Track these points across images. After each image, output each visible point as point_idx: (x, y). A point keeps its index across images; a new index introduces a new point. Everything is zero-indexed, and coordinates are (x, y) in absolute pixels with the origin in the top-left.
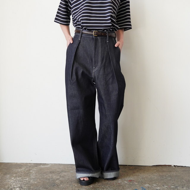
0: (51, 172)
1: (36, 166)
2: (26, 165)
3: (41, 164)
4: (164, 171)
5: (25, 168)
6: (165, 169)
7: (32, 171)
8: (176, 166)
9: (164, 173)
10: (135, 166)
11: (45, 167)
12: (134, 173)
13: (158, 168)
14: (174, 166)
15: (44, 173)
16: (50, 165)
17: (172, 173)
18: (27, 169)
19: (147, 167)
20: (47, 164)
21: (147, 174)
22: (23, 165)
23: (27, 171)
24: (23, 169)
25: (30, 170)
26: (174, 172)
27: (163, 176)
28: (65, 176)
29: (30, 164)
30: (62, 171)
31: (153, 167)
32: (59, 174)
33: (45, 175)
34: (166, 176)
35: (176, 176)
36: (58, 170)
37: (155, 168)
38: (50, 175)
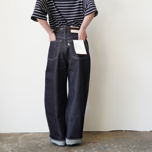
0: (33, 139)
1: (22, 135)
2: (13, 134)
3: (24, 133)
4: (118, 135)
5: (12, 137)
6: (118, 133)
7: (18, 139)
8: (127, 131)
9: (118, 136)
10: (97, 132)
11: (28, 135)
12: (96, 137)
13: (114, 133)
14: (125, 131)
15: (28, 140)
16: (32, 133)
17: (124, 136)
18: (14, 138)
19: (105, 132)
20: (30, 133)
21: (106, 137)
22: (11, 134)
23: (15, 139)
24: (11, 137)
25: (17, 138)
26: (125, 135)
27: (118, 138)
28: (45, 141)
29: (16, 134)
30: (42, 138)
31: (110, 132)
32: (40, 139)
33: (29, 141)
34: (119, 138)
35: (127, 138)
36: (39, 137)
37: (111, 133)
38: (34, 141)
